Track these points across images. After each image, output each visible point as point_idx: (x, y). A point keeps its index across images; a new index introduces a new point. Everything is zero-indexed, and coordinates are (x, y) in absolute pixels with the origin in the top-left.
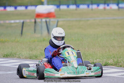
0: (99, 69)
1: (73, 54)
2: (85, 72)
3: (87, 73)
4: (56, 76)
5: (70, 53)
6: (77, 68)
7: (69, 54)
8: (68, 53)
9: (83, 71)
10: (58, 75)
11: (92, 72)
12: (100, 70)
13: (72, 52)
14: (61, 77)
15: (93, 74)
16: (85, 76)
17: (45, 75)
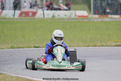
0: (80, 64)
1: (61, 51)
2: (66, 66)
3: (69, 66)
4: (43, 67)
5: (59, 50)
6: (60, 62)
7: (57, 51)
10: (45, 66)
11: (73, 66)
14: (47, 68)
15: (73, 68)
16: (66, 69)
17: (35, 66)
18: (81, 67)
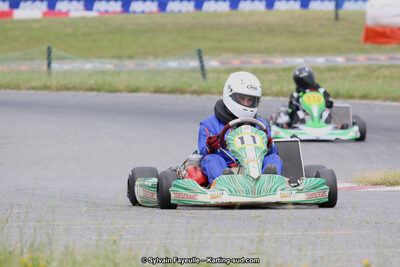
0: (323, 184)
1: (255, 142)
2: (278, 193)
3: (286, 192)
4: (199, 200)
5: (248, 140)
6: (257, 180)
7: (243, 143)
8: (242, 139)
9: (273, 189)
10: (205, 196)
11: (300, 191)
12: (326, 187)
13: (254, 138)
14: (213, 202)
15: (301, 197)
16: (278, 203)
17: (173, 196)
18: (327, 193)
